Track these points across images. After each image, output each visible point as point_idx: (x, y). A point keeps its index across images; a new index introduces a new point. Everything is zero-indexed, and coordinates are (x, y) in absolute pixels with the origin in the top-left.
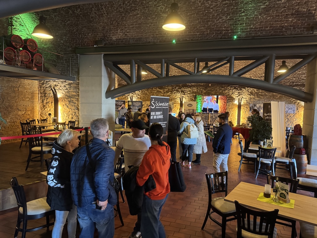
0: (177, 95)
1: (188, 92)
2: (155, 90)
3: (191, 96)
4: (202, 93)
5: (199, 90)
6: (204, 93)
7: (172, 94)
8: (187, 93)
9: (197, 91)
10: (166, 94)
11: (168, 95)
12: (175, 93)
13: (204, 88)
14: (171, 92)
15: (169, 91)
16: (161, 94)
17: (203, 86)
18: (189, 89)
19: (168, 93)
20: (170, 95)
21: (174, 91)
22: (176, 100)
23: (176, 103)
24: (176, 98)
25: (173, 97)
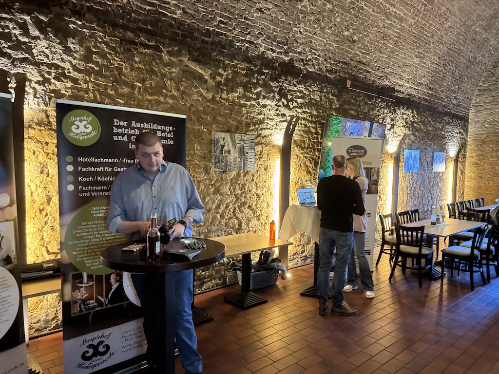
0: (264, 106)
2: (170, 64)
7: (249, 99)
8: (295, 104)
10: (224, 96)
11: (233, 101)
12: (258, 95)
14: (246, 87)
15: (238, 80)
16: (204, 92)
18: (301, 87)
19: (232, 90)
20: (242, 102)
21: (255, 85)
22: (262, 129)
23: (262, 143)
24: (261, 117)
25: (251, 112)
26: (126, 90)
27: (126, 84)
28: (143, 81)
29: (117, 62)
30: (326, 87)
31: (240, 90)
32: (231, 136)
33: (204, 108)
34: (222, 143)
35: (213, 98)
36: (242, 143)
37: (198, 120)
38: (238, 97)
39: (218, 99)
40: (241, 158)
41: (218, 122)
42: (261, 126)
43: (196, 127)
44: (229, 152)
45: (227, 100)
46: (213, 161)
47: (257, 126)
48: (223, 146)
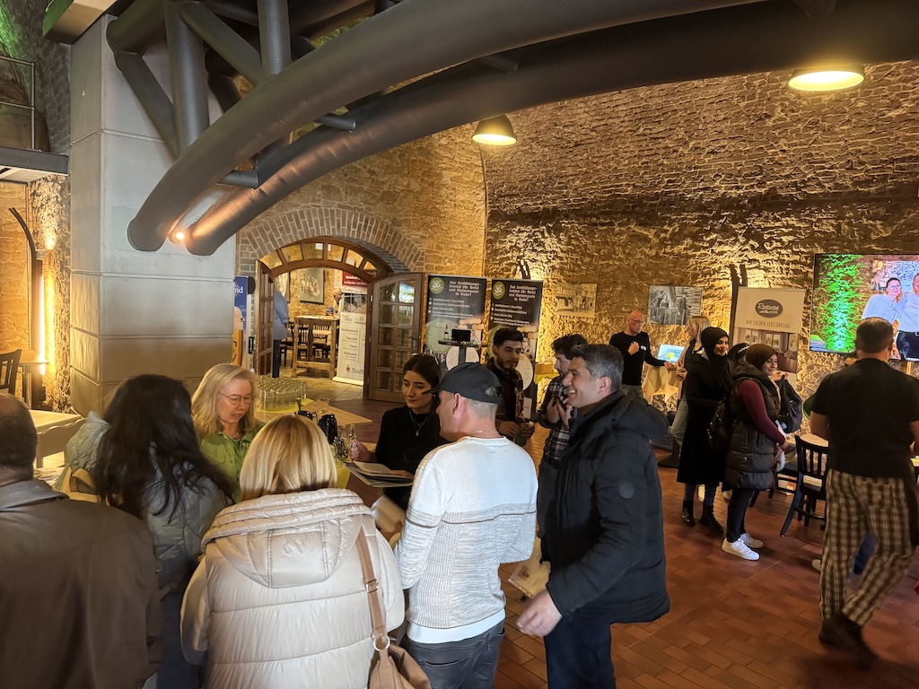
0: (721, 253)
1: (785, 239)
2: (621, 233)
3: (797, 257)
4: (866, 238)
5: (849, 224)
6: (878, 242)
7: (698, 249)
8: (775, 244)
9: (838, 228)
10: (668, 250)
11: (679, 254)
12: (712, 243)
13: (882, 211)
14: (696, 237)
15: (686, 232)
16: (647, 251)
17: (878, 200)
18: (792, 221)
19: (678, 243)
20: (690, 253)
21: (708, 233)
22: (714, 280)
23: (714, 296)
24: (716, 266)
25: (701, 262)
26: (588, 259)
27: (589, 255)
28: (598, 252)
29: (584, 241)
30: (852, 209)
31: (689, 241)
32: (671, 289)
33: (647, 264)
34: (660, 296)
35: (657, 253)
36: (684, 296)
37: (640, 277)
38: (685, 249)
39: (661, 255)
40: (681, 312)
41: (660, 276)
42: (713, 277)
43: (637, 283)
44: (667, 305)
45: (672, 253)
46: (649, 313)
47: (708, 277)
48: (660, 300)
